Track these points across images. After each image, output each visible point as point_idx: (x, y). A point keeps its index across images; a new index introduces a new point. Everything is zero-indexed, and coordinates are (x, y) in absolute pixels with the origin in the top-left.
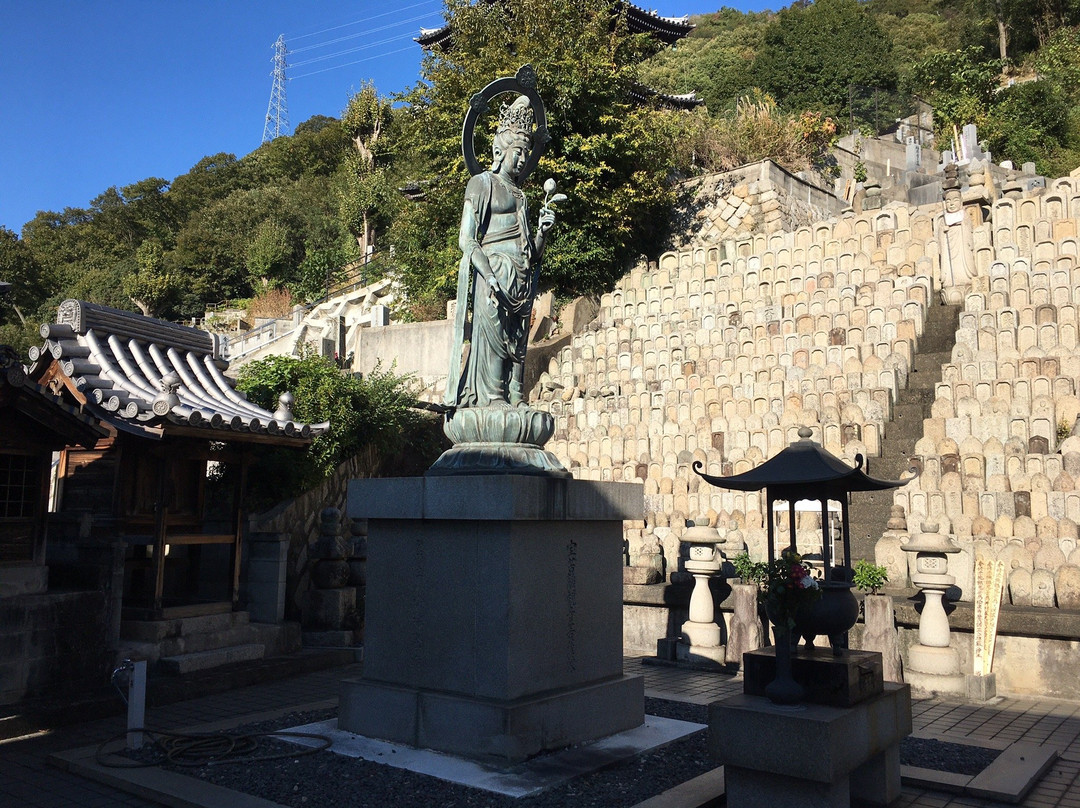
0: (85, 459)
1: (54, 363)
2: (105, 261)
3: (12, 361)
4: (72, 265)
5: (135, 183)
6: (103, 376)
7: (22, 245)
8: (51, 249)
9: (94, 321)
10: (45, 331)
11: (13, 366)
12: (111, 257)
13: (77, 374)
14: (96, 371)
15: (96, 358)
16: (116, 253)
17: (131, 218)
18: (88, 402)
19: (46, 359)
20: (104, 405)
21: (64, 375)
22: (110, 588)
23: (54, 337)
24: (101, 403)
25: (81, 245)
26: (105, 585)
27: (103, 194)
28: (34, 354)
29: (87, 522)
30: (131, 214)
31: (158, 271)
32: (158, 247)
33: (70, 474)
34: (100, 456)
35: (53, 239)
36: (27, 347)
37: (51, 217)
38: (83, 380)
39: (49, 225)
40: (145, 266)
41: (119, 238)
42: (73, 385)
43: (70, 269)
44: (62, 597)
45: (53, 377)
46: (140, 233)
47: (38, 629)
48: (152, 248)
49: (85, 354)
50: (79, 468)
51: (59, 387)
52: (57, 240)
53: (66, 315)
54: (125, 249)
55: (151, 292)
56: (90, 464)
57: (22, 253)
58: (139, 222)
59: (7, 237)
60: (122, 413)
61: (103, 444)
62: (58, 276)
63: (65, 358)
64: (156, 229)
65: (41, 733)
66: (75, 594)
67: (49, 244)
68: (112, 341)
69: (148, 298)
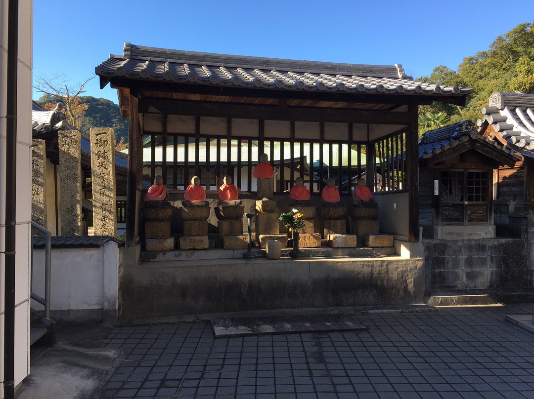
0: (508, 173)
1: (489, 126)
2: (499, 74)
3: (472, 127)
4: (482, 80)
5: (512, 29)
6: (515, 130)
7: (458, 76)
8: (472, 74)
9: (508, 102)
10: (484, 111)
11: (472, 129)
12: (502, 72)
13: (501, 130)
14: (511, 128)
15: (511, 121)
16: (504, 69)
17: (511, 48)
18: (508, 143)
19: (486, 124)
20: (517, 144)
21: (495, 132)
22: (527, 238)
23: (488, 114)
24: (516, 143)
25: (486, 69)
26: (525, 237)
27: (495, 40)
28: (479, 123)
29: (512, 205)
30: (510, 47)
31: (528, 73)
32: (527, 60)
33: (500, 181)
34: (515, 171)
35: (472, 70)
36: (476, 120)
37: (471, 59)
38: (505, 133)
39: (470, 63)
40: (521, 72)
41: (505, 61)
42: (500, 136)
43: (481, 82)
44: (503, 241)
45: (489, 133)
46: (516, 55)
47: (493, 255)
48: (524, 61)
49: (504, 120)
50: (504, 178)
51: (493, 138)
52: (474, 70)
53: (493, 101)
54: (509, 66)
55: (525, 86)
56: (510, 176)
57: (459, 80)
58: (515, 49)
59: (451, 73)
60: (527, 147)
61: (518, 164)
62: (476, 87)
63: (495, 123)
64: (525, 51)
65: (499, 305)
66: (510, 240)
67: (470, 72)
68: (518, 111)
69: (524, 89)
